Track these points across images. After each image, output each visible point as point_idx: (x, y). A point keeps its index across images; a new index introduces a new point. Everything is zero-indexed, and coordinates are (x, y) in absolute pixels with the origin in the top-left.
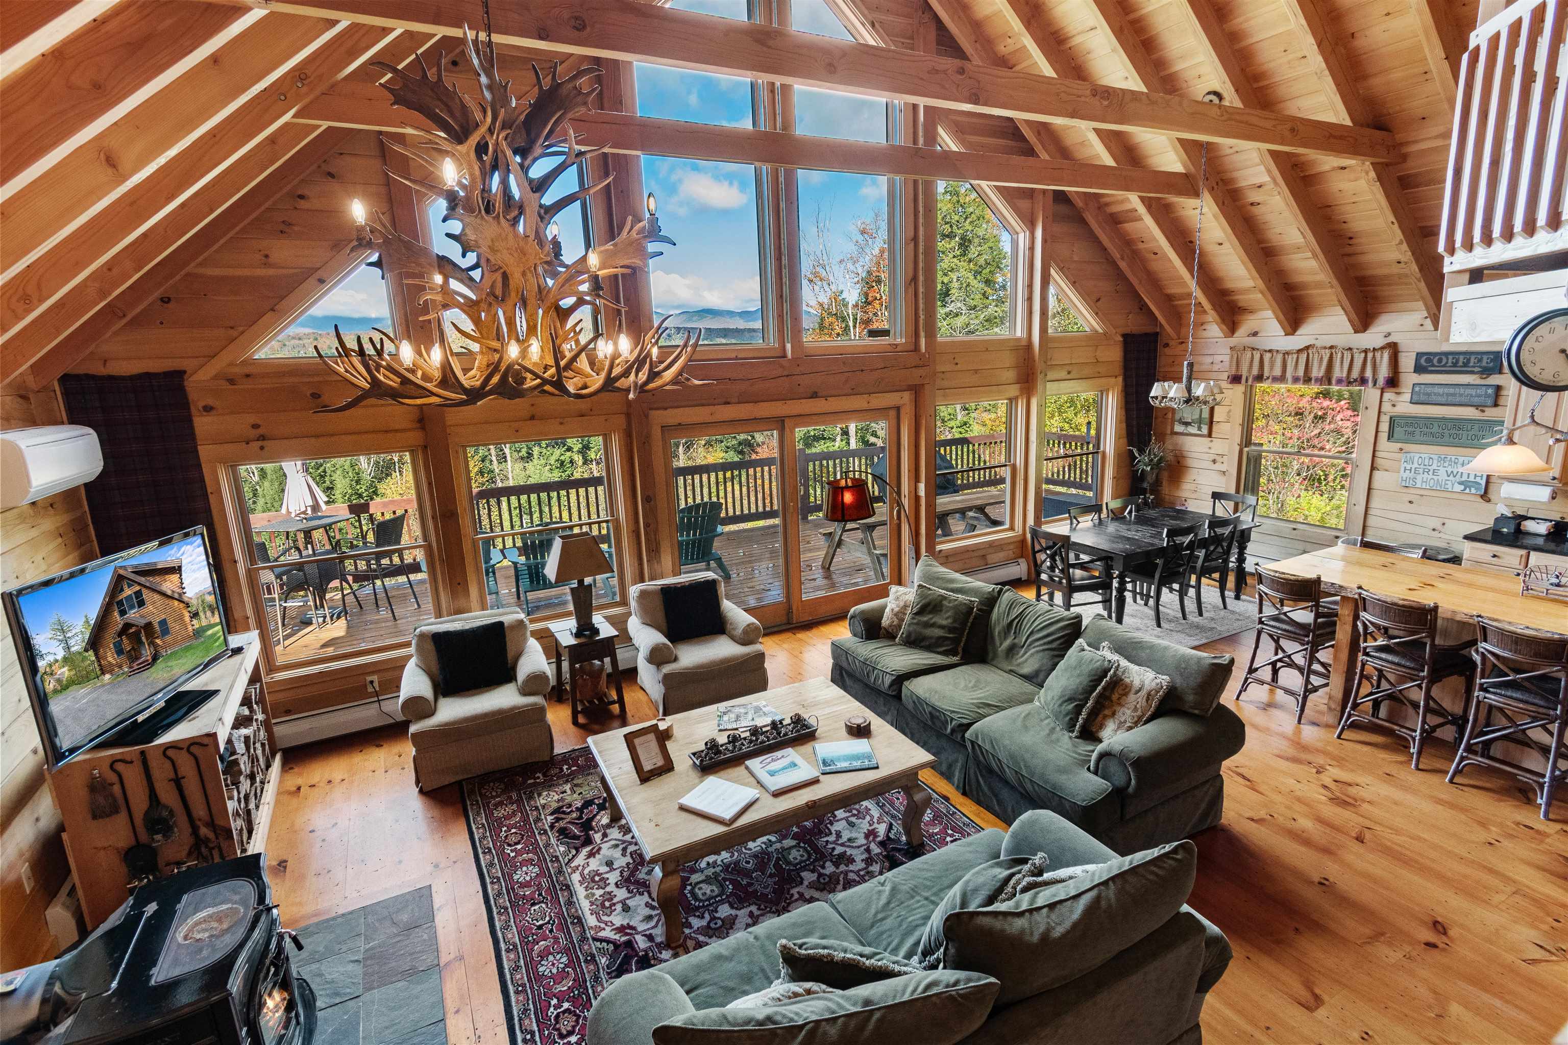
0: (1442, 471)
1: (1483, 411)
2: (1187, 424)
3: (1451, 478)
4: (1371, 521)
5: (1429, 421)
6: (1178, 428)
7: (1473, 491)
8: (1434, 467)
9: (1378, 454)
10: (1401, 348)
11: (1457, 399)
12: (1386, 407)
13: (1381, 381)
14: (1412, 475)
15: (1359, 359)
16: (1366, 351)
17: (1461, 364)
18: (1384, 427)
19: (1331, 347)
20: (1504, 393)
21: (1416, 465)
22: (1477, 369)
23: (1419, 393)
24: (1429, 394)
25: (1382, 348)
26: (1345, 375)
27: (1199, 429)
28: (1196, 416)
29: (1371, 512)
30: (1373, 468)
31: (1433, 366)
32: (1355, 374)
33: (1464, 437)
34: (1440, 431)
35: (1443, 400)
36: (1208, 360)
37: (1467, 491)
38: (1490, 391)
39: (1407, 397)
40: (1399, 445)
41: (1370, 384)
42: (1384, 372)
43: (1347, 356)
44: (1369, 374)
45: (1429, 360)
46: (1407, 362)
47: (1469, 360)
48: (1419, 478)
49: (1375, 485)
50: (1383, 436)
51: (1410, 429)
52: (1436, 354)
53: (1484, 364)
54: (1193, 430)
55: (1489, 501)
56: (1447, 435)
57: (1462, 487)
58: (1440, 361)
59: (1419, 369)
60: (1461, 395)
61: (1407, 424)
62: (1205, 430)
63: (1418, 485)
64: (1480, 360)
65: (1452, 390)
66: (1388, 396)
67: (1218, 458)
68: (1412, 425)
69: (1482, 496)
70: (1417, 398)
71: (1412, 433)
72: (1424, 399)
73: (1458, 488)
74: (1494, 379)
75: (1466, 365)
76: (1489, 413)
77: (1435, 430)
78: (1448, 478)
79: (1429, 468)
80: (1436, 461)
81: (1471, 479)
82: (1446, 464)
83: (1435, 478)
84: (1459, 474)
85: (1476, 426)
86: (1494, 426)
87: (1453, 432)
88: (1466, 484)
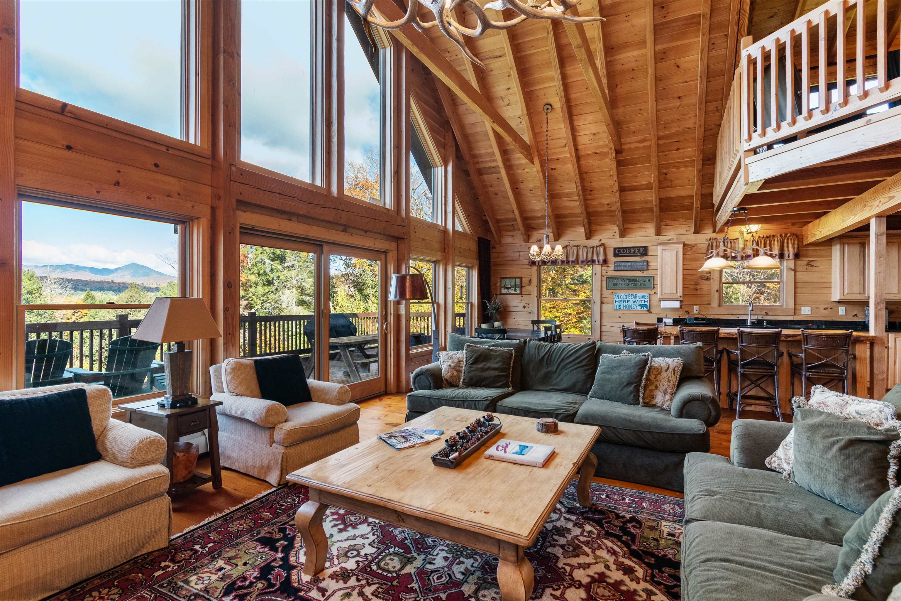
0: (631, 301)
1: (643, 273)
2: (508, 288)
4: (604, 329)
5: (623, 278)
6: (504, 291)
7: (645, 308)
8: (628, 299)
9: (603, 296)
10: (607, 246)
11: (633, 268)
12: (604, 273)
13: (601, 262)
14: (619, 304)
15: (590, 251)
16: (593, 247)
17: (631, 252)
18: (604, 283)
19: (578, 246)
20: (650, 264)
21: (620, 299)
22: (638, 254)
23: (617, 266)
24: (620, 266)
25: (600, 246)
26: (585, 258)
27: (515, 290)
28: (513, 284)
29: (603, 324)
30: (602, 303)
31: (621, 253)
32: (589, 258)
33: (638, 284)
34: (628, 283)
35: (627, 268)
36: (517, 255)
38: (645, 263)
39: (612, 268)
40: (611, 291)
41: (597, 263)
42: (602, 257)
43: (585, 250)
44: (595, 258)
45: (619, 251)
46: (610, 253)
47: (635, 250)
48: (622, 305)
49: (604, 310)
50: (604, 287)
51: (615, 283)
52: (621, 248)
53: (642, 252)
54: (512, 291)
55: (651, 312)
56: (630, 284)
58: (623, 251)
59: (616, 255)
60: (634, 266)
61: (613, 281)
62: (518, 291)
63: (622, 309)
64: (639, 250)
65: (630, 264)
66: (604, 268)
67: (526, 305)
68: (616, 281)
69: (648, 311)
70: (616, 268)
71: (616, 285)
72: (619, 268)
73: (639, 308)
74: (645, 258)
75: (634, 252)
76: (646, 273)
77: (626, 282)
78: (634, 304)
79: (626, 300)
80: (628, 296)
81: (643, 303)
82: (632, 298)
83: (629, 304)
84: (638, 301)
85: (642, 279)
86: (649, 279)
87: (633, 282)
88: (642, 306)
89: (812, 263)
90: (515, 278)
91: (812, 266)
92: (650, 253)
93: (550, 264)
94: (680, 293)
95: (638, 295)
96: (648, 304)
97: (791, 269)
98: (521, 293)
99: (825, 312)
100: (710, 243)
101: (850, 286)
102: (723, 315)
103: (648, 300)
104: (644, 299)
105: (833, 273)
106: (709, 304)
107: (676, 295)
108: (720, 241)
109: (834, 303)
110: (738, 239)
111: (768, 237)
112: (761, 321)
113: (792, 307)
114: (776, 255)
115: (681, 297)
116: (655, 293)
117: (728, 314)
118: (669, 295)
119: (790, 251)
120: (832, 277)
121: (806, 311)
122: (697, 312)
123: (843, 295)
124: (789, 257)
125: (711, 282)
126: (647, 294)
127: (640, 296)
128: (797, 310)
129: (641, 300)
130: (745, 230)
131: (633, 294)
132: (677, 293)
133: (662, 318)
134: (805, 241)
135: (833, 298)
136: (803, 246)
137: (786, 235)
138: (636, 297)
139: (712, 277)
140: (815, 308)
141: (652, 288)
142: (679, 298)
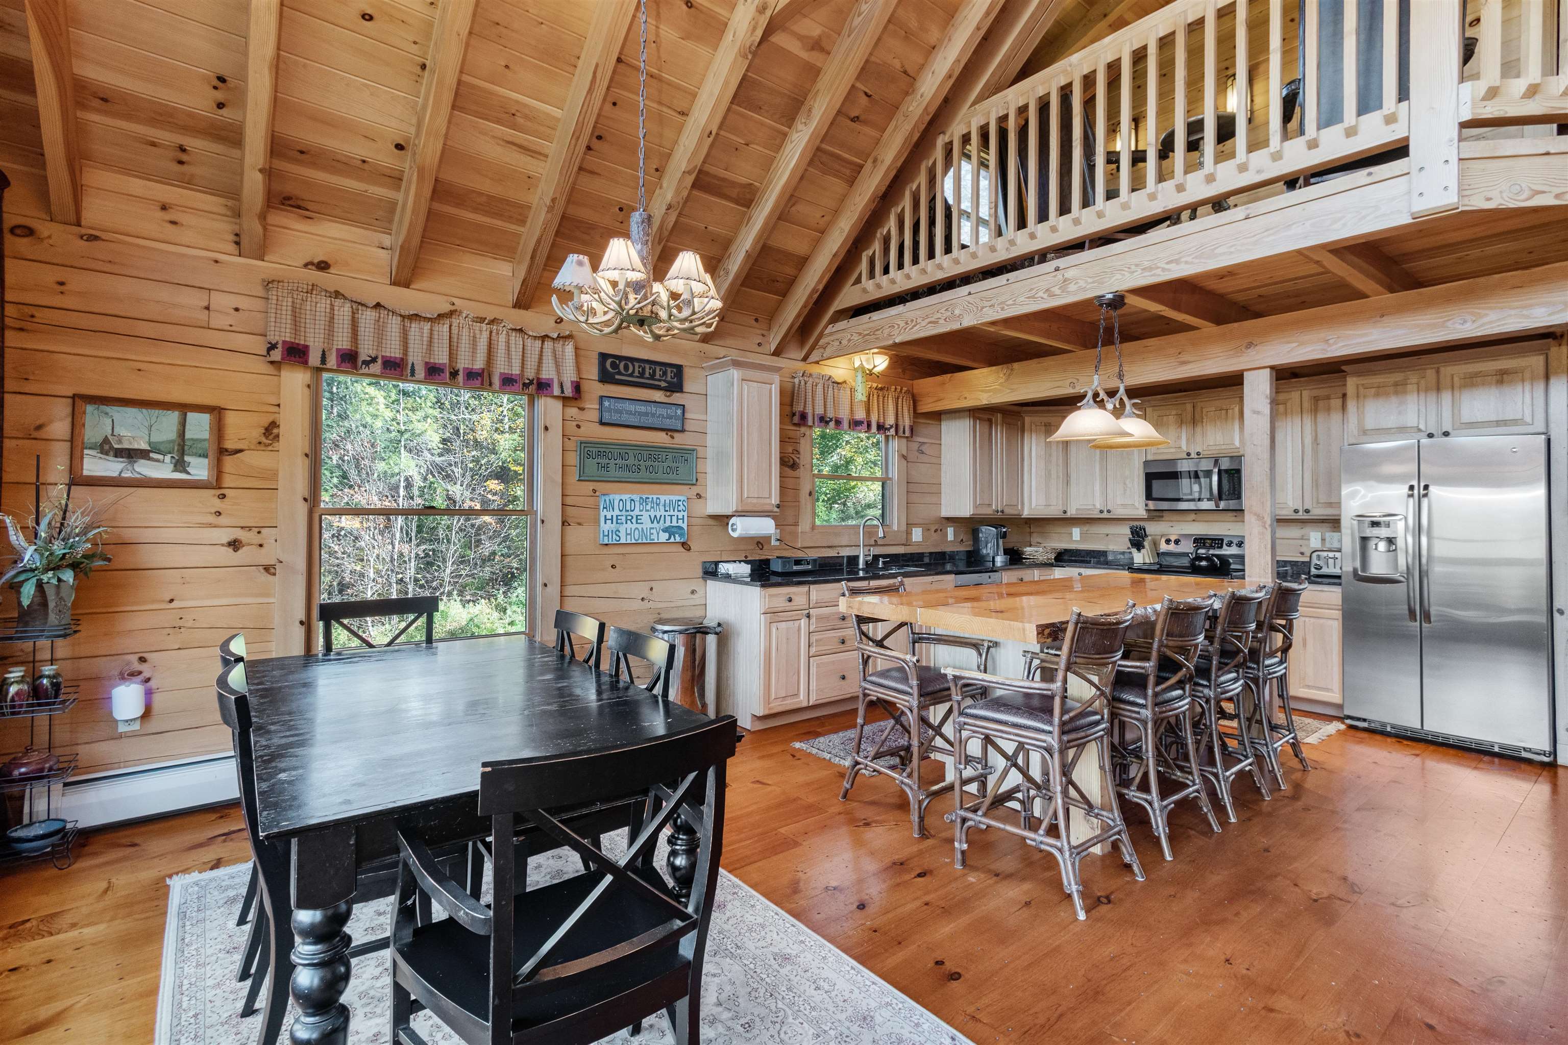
0: (645, 518)
1: (672, 437)
2: (131, 455)
3: (655, 525)
5: (625, 449)
6: (99, 466)
7: (677, 538)
8: (637, 512)
9: (570, 501)
10: (582, 342)
11: (650, 421)
12: (571, 428)
13: (567, 390)
14: (615, 526)
15: (533, 348)
17: (647, 375)
18: (573, 458)
19: (491, 322)
20: (689, 415)
21: (617, 512)
22: (664, 385)
23: (607, 410)
24: (620, 412)
26: (514, 371)
27: (180, 465)
28: (165, 434)
30: (565, 523)
31: (620, 374)
32: (530, 373)
33: (661, 469)
34: (636, 463)
35: (636, 420)
37: (672, 540)
38: (678, 412)
39: (594, 416)
40: (591, 486)
41: (553, 390)
42: (569, 375)
43: (516, 340)
44: (548, 373)
45: (614, 365)
46: (592, 368)
47: (654, 371)
48: (622, 529)
49: (570, 549)
50: (573, 473)
51: (604, 461)
52: (620, 358)
53: (669, 379)
54: (162, 470)
55: (689, 549)
56: (643, 469)
57: (667, 535)
59: (604, 376)
60: (653, 416)
61: (599, 454)
63: (623, 541)
64: (664, 373)
65: (642, 408)
66: (572, 411)
67: (244, 536)
68: (604, 454)
69: (683, 544)
70: (605, 417)
71: (606, 467)
72: (615, 418)
73: (664, 537)
74: (678, 398)
75: (652, 376)
76: (678, 439)
77: (631, 461)
78: (652, 526)
79: (632, 513)
80: (637, 504)
81: (674, 524)
82: (648, 507)
83: (640, 527)
84: (662, 518)
85: (670, 456)
86: (686, 455)
87: (649, 463)
88: (670, 531)
89: (924, 448)
90: (184, 408)
91: (923, 453)
92: (689, 386)
93: (376, 368)
94: (775, 500)
95: (662, 499)
96: (685, 526)
97: (903, 456)
98: (216, 484)
99: (935, 536)
100: (803, 383)
101: (982, 491)
102: (817, 550)
103: (685, 514)
104: (676, 513)
105: (943, 468)
106: (796, 524)
107: (768, 501)
108: (817, 381)
109: (944, 521)
110: (845, 382)
111: (881, 389)
112: (876, 558)
113: (904, 528)
114: (892, 427)
115: (778, 506)
116: (699, 496)
117: (824, 547)
118: (755, 501)
119: (906, 421)
120: (943, 475)
121: (917, 535)
122: (778, 543)
123: (976, 507)
124: (904, 433)
125: (801, 472)
126: (682, 498)
127: (667, 502)
128: (909, 533)
129: (668, 513)
130: (868, 366)
131: (650, 497)
132: (770, 497)
133: (716, 564)
134: (927, 406)
135: (946, 512)
136: (917, 415)
137: (901, 389)
138: (658, 505)
139: (802, 463)
140: (926, 530)
141: (694, 482)
142: (776, 509)
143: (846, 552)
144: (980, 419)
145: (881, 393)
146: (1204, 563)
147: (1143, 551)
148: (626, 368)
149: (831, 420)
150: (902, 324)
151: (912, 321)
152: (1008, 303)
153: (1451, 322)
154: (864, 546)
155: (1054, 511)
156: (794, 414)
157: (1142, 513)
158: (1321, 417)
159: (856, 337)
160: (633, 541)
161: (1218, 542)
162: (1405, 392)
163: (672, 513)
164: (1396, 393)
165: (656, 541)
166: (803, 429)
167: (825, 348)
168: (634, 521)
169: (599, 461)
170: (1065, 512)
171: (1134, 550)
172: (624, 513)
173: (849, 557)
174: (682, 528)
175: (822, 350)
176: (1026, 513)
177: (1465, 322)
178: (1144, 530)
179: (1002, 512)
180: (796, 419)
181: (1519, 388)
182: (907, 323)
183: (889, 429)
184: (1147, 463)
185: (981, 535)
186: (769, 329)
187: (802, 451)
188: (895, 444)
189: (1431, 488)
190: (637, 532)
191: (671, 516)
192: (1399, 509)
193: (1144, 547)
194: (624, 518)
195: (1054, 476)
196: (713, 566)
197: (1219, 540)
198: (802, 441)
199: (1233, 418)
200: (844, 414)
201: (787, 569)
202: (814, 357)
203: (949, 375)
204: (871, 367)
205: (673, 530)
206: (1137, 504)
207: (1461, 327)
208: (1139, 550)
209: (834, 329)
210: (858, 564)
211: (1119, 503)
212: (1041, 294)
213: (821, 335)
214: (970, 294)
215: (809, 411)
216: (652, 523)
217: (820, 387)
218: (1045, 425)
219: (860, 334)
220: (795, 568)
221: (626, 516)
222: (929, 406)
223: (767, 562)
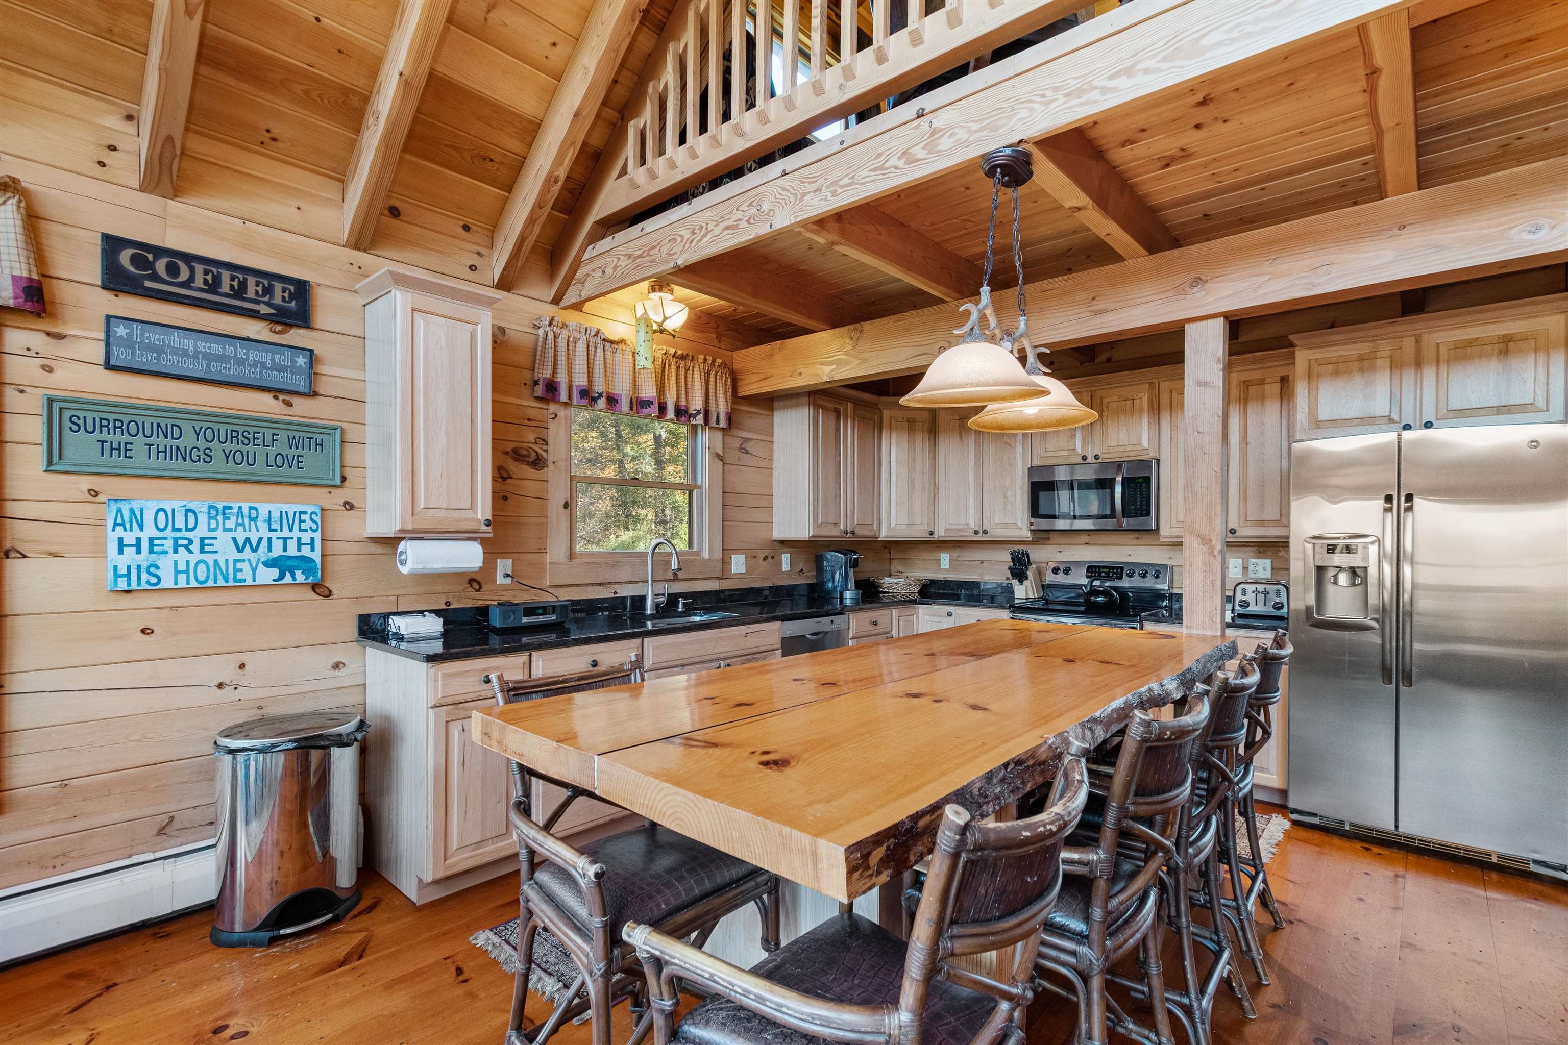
0: (223, 543)
1: (289, 404)
3: (247, 554)
5: (167, 418)
7: (300, 577)
8: (202, 531)
10: (51, 205)
11: (232, 372)
12: (22, 371)
14: (144, 558)
17: (225, 288)
18: (31, 428)
20: (323, 369)
21: (150, 532)
22: (264, 309)
23: (125, 343)
24: (159, 350)
30: (6, 553)
31: (155, 278)
33: (261, 459)
34: (202, 444)
35: (198, 369)
37: (288, 579)
38: (301, 361)
39: (90, 349)
40: (86, 483)
42: (12, 263)
45: (141, 263)
46: (78, 258)
47: (243, 285)
48: (165, 562)
49: (20, 601)
50: (26, 454)
51: (118, 438)
52: (159, 252)
53: (278, 301)
55: (329, 594)
56: (218, 455)
57: (275, 572)
59: (117, 280)
60: (240, 362)
61: (103, 424)
63: (167, 582)
64: (268, 291)
65: (215, 348)
66: (26, 338)
68: (119, 426)
69: (314, 587)
70: (120, 356)
71: (125, 450)
72: (144, 360)
73: (268, 575)
74: (297, 336)
75: (238, 293)
76: (302, 408)
77: (188, 440)
78: (239, 556)
79: (190, 535)
80: (203, 519)
81: (292, 551)
82: (230, 524)
83: (209, 558)
84: (264, 543)
85: (282, 436)
86: (319, 437)
87: (234, 447)
88: (282, 565)
89: (748, 446)
91: (747, 452)
92: (323, 316)
94: (483, 510)
95: (264, 509)
96: (316, 556)
97: (718, 455)
99: (764, 566)
100: (551, 336)
101: (825, 505)
102: (579, 589)
103: (318, 536)
104: (296, 533)
105: (776, 473)
106: (542, 551)
107: (469, 514)
108: (577, 335)
109: (776, 545)
110: (623, 341)
111: (683, 357)
112: (673, 599)
113: (718, 555)
114: (698, 412)
115: (488, 523)
116: (349, 506)
117: (592, 585)
118: (442, 514)
119: (721, 406)
120: (775, 482)
121: (738, 564)
122: (508, 581)
123: (817, 525)
124: (718, 422)
125: (550, 472)
126: (309, 509)
127: (276, 515)
128: (725, 562)
129: (279, 534)
130: (656, 318)
131: (236, 506)
132: (473, 507)
133: (386, 616)
134: (750, 388)
135: (779, 533)
136: (736, 398)
137: (714, 361)
138: (255, 520)
139: (551, 458)
140: (751, 557)
141: (338, 481)
142: (484, 528)
143: (627, 591)
144: (824, 408)
145: (682, 364)
146: (1101, 599)
147: (1025, 582)
148: (173, 270)
149: (600, 396)
150: (687, 234)
151: (701, 228)
152: (842, 183)
153: (1514, 231)
154: (653, 581)
155: (918, 533)
156: (536, 383)
157: (1026, 534)
158: (1252, 409)
159: (624, 262)
160: (194, 584)
161: (1115, 571)
162: (1373, 369)
163: (286, 533)
164: (1362, 370)
165: (249, 582)
166: (553, 408)
167: (583, 283)
168: (195, 547)
169: (104, 436)
170: (931, 533)
171: (1015, 582)
172: (169, 533)
173: (633, 598)
174: (311, 560)
175: (579, 286)
176: (884, 534)
177: (1539, 228)
178: (1028, 555)
179: (853, 533)
180: (539, 391)
181: (1531, 359)
182: (693, 233)
183: (694, 416)
184: (1032, 470)
185: (825, 563)
186: (492, 246)
187: (551, 441)
188: (705, 438)
189: (1417, 501)
190: (202, 568)
191: (285, 540)
192: (1373, 529)
193: (1027, 578)
194: (169, 545)
195: (918, 486)
196: (382, 620)
197: (1117, 568)
198: (552, 425)
199: (1141, 411)
200: (622, 388)
201: (511, 622)
202: (571, 297)
203: (779, 343)
204: (659, 319)
205: (289, 563)
206: (1019, 523)
207: (1531, 236)
208: (1021, 581)
209: (595, 253)
210: (644, 609)
211: (997, 522)
212: (894, 161)
213: (577, 264)
214: (784, 174)
215: (562, 378)
216: (240, 550)
217: (581, 347)
218: (908, 422)
219: (629, 256)
220: (525, 620)
221: (176, 540)
222: (755, 386)
223: (484, 611)
